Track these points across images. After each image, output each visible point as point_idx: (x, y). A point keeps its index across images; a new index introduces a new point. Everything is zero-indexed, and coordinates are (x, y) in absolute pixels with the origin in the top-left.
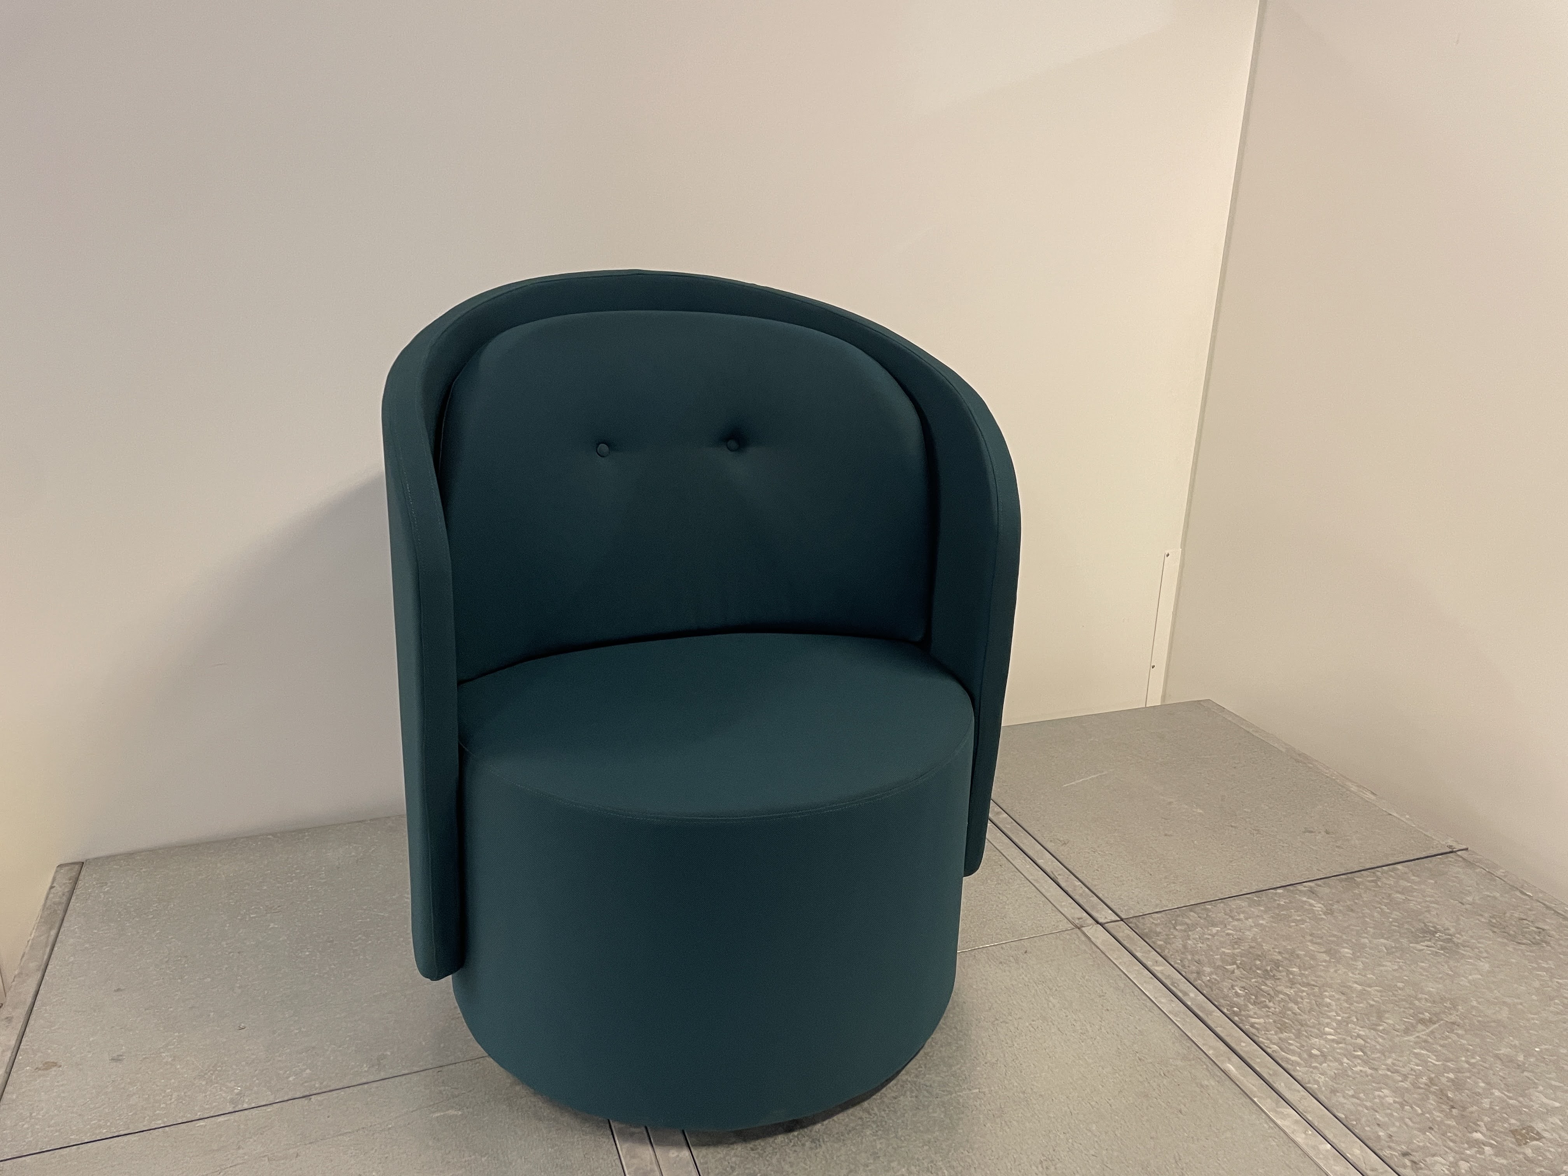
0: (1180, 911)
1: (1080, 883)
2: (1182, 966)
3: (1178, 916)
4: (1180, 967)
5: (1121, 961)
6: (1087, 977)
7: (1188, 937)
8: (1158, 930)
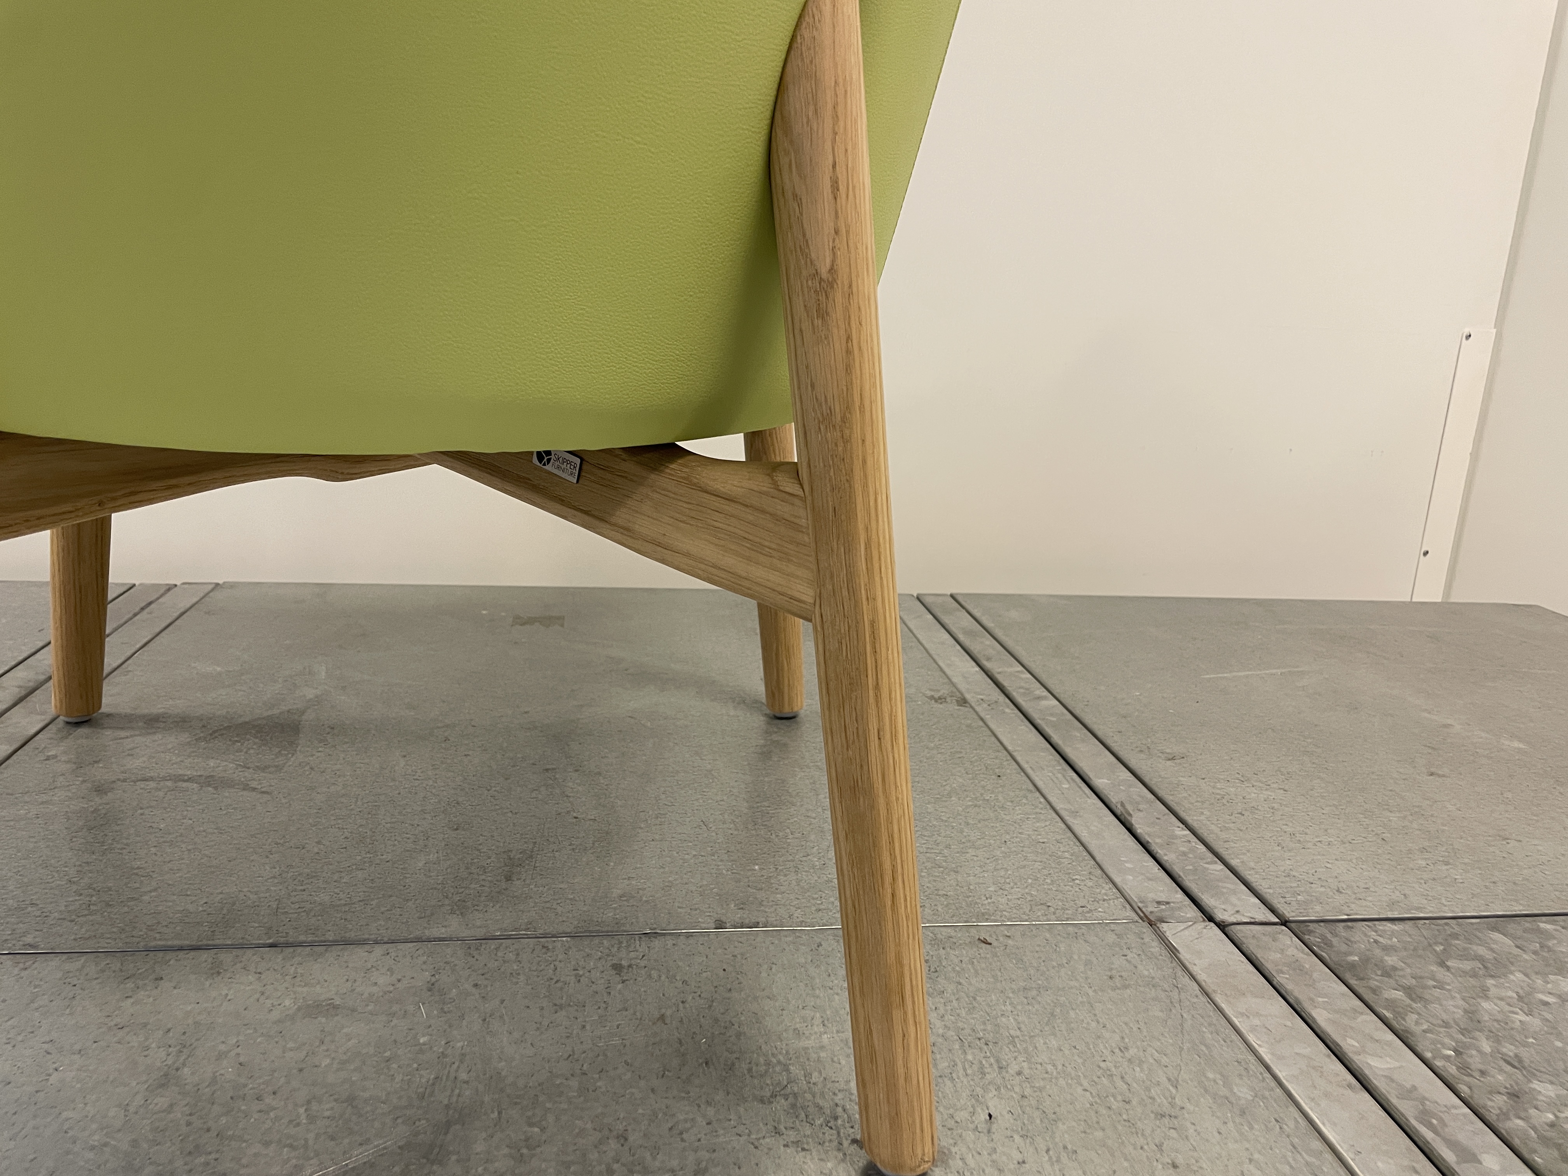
0: (1459, 925)
1: (1188, 832)
2: (1458, 1068)
3: (1455, 936)
4: (1453, 1070)
5: (1256, 1022)
6: (1132, 1051)
7: (1484, 993)
8: (1391, 960)
